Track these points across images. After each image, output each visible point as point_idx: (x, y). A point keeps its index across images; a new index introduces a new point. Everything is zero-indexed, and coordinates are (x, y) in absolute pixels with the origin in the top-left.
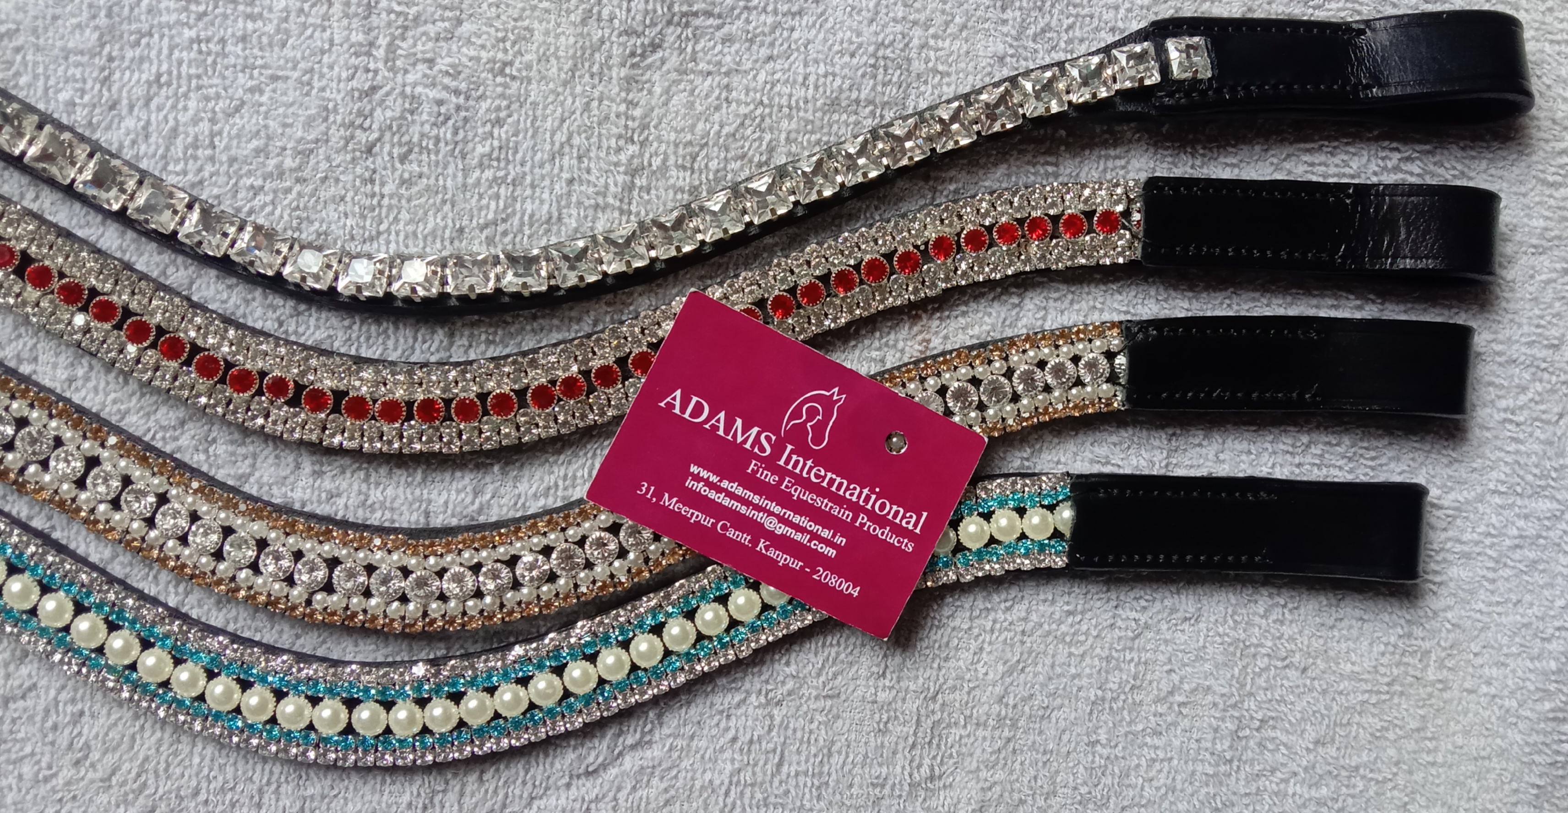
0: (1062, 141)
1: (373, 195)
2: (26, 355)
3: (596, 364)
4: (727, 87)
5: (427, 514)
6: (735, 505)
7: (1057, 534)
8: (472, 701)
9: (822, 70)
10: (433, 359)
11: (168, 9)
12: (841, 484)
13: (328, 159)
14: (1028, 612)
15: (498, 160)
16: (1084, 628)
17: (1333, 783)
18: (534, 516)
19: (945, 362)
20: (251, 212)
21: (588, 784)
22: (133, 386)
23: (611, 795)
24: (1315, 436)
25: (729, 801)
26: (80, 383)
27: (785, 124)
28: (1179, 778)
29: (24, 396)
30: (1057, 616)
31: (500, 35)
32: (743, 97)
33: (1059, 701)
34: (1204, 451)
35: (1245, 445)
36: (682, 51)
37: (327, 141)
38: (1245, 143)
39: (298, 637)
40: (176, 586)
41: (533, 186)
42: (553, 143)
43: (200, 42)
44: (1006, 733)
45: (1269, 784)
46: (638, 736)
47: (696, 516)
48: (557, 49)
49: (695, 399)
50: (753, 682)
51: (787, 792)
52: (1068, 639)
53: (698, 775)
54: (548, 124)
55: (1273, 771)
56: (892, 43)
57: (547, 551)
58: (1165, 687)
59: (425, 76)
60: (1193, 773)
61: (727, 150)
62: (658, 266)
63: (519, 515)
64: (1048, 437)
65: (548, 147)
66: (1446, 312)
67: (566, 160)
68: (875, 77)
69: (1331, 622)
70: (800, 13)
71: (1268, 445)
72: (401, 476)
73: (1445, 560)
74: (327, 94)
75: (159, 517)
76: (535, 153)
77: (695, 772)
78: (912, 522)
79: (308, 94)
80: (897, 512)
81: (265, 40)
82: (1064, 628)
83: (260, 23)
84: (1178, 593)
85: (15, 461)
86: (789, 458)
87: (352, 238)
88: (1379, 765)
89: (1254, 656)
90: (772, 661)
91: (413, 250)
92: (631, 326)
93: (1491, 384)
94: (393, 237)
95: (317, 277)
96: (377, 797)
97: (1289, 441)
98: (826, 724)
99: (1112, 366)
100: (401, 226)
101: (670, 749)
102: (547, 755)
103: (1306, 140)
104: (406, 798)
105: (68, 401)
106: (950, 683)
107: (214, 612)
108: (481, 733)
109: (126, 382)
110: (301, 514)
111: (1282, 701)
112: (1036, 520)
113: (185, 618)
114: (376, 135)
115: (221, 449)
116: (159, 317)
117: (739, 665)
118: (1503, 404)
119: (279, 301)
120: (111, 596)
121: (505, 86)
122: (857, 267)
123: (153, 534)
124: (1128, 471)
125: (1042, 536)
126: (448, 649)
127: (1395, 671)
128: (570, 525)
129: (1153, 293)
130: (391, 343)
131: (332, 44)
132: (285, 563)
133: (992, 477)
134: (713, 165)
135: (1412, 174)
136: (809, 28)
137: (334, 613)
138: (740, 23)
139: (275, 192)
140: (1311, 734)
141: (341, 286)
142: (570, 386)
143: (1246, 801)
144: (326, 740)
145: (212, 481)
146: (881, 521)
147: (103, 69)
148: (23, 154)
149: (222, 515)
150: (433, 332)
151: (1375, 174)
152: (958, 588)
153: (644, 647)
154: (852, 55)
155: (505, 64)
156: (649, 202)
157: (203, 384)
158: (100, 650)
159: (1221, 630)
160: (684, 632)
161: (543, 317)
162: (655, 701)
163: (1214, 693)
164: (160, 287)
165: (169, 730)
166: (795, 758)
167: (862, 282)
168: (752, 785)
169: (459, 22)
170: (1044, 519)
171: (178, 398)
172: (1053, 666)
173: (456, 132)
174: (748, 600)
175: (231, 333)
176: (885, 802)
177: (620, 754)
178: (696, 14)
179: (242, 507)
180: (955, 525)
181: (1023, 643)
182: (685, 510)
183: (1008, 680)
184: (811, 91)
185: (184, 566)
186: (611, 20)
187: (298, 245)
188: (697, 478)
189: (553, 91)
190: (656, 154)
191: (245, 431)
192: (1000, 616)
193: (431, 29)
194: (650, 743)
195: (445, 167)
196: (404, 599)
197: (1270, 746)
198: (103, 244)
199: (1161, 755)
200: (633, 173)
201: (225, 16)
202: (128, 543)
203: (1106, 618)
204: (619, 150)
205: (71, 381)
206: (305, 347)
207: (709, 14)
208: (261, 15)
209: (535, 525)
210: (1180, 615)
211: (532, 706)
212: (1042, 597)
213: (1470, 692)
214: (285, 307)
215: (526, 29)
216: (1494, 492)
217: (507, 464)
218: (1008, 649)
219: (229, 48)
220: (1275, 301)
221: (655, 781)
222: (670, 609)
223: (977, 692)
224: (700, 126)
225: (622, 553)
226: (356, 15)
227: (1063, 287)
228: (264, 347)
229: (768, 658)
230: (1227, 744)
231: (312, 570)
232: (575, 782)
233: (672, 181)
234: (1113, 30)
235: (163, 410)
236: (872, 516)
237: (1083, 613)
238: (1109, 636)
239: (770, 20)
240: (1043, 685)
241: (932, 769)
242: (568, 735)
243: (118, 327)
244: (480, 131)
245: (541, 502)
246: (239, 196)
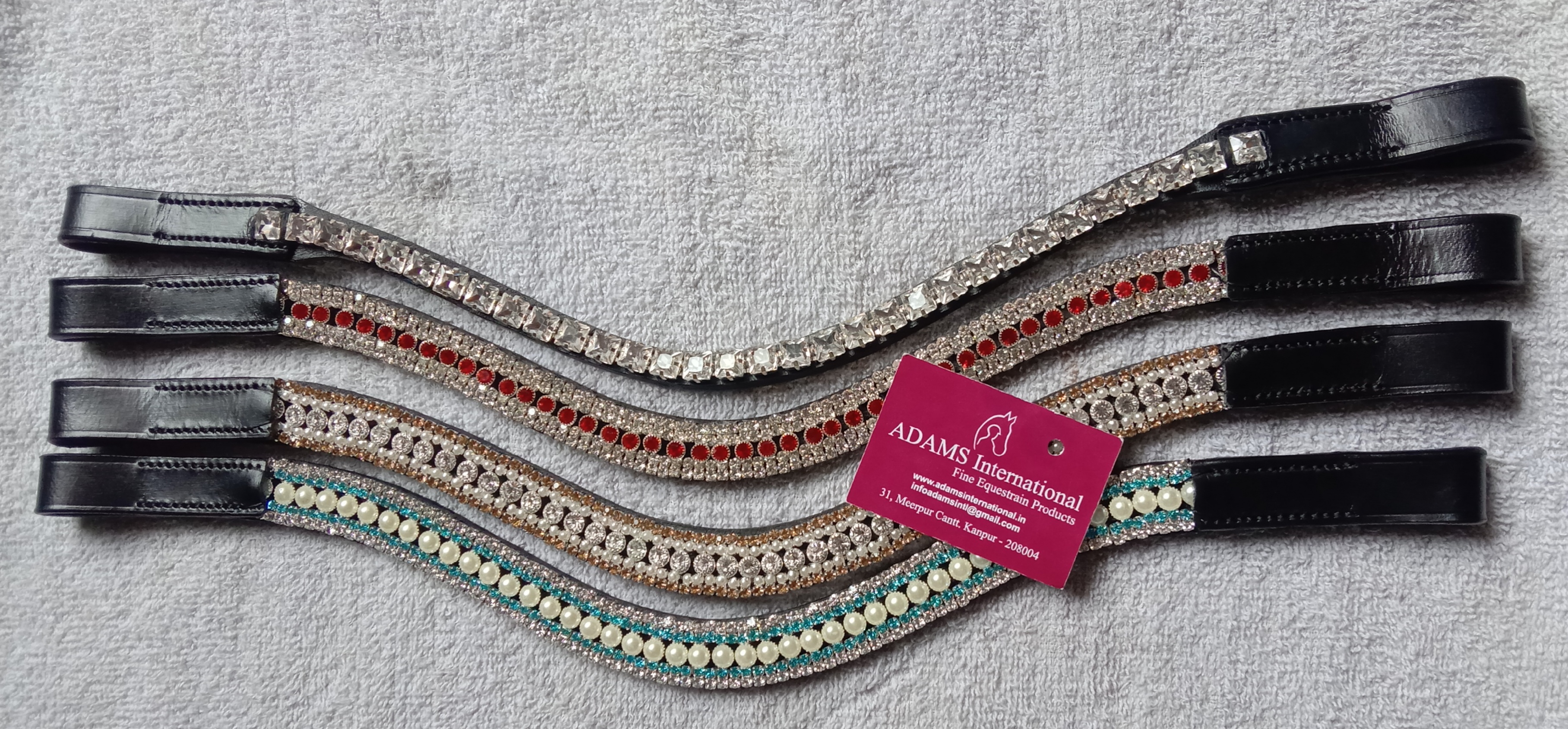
0: (1164, 217)
1: (701, 314)
2: (502, 436)
3: (846, 410)
4: (920, 213)
5: (750, 519)
6: (946, 499)
7: (1184, 506)
8: (786, 642)
9: (983, 192)
10: (745, 417)
11: (568, 210)
12: (1019, 480)
13: (671, 294)
14: (1173, 565)
15: (775, 281)
16: (1219, 575)
17: (1434, 686)
18: (816, 516)
19: (1087, 386)
20: (628, 333)
21: (869, 698)
22: (566, 450)
23: (884, 706)
24: (1391, 417)
25: (965, 708)
26: (535, 451)
27: (961, 232)
28: (1305, 686)
29: (503, 463)
30: (1196, 567)
31: (770, 199)
32: (931, 218)
33: (1204, 631)
34: (1301, 435)
35: (1334, 428)
36: (888, 192)
37: (670, 282)
38: (1308, 200)
39: (676, 605)
40: (601, 576)
41: (799, 296)
42: (808, 265)
43: (588, 228)
44: (1165, 656)
45: (1382, 688)
46: (898, 664)
47: (920, 509)
48: (806, 204)
49: (912, 429)
50: (974, 624)
51: (1006, 702)
52: (1206, 584)
53: (942, 691)
54: (805, 255)
55: (1383, 679)
56: (1031, 166)
57: (826, 538)
58: (1287, 617)
59: (725, 233)
60: (1317, 682)
61: (924, 255)
62: (882, 340)
63: (807, 515)
64: (1175, 434)
65: (806, 269)
66: (1492, 311)
67: (818, 276)
68: (1021, 191)
69: (1421, 560)
70: (965, 155)
71: (1353, 427)
72: (732, 495)
73: (1512, 506)
74: (667, 253)
75: (587, 532)
76: (798, 273)
77: (939, 689)
78: (1074, 503)
79: (656, 254)
80: (1061, 497)
81: (627, 222)
82: (1202, 576)
83: (623, 212)
84: (1292, 544)
85: (500, 503)
86: (981, 464)
87: (690, 343)
88: (1473, 670)
89: (1359, 590)
90: (986, 609)
91: (728, 347)
92: (868, 382)
93: (1537, 363)
94: (714, 340)
95: (670, 371)
96: (732, 710)
97: (1370, 422)
98: (1029, 652)
99: (1214, 378)
100: (719, 332)
101: (922, 673)
102: (839, 679)
103: (1358, 192)
104: (751, 710)
105: (528, 463)
106: (1119, 620)
107: (624, 592)
108: (794, 663)
109: (562, 448)
110: (672, 524)
111: (1385, 623)
112: (1166, 496)
113: (607, 596)
114: (699, 275)
115: (622, 486)
116: (578, 405)
117: (960, 612)
118: (1549, 378)
119: (649, 388)
120: (562, 585)
121: (776, 232)
122: (1017, 326)
123: (584, 543)
124: (1241, 455)
125: (1174, 507)
126: (770, 609)
127: (1479, 596)
128: (838, 520)
129: (1246, 319)
130: (718, 409)
131: (667, 220)
132: (664, 557)
133: (1131, 467)
134: (915, 266)
135: (1450, 207)
136: (972, 164)
137: (696, 587)
138: (924, 168)
139: (641, 318)
140: (1412, 648)
141: (684, 375)
142: (831, 427)
143: (1363, 702)
144: (697, 671)
145: (617, 507)
146: (1050, 504)
147: (533, 253)
148: (493, 312)
149: (625, 528)
150: (744, 399)
151: (1419, 211)
152: (1114, 550)
153: (894, 601)
154: (1004, 178)
155: (775, 218)
156: (874, 296)
157: (608, 446)
158: (557, 620)
159: (1329, 571)
160: (920, 590)
161: (812, 382)
162: (907, 638)
163: (1328, 619)
164: (578, 386)
165: (602, 670)
166: (1009, 677)
167: (1022, 336)
168: (981, 697)
169: (744, 195)
170: (1173, 495)
171: (593, 456)
172: (1196, 605)
173: (748, 267)
174: (962, 565)
175: (622, 411)
176: (1078, 709)
177: (888, 677)
178: (895, 167)
179: (636, 522)
180: (1106, 503)
181: (1171, 588)
182: (911, 505)
183: (1162, 617)
184: (977, 207)
185: (604, 563)
186: (840, 180)
187: (658, 352)
188: (919, 483)
189: (805, 233)
190: (876, 264)
191: (636, 474)
192: (1152, 569)
193: (727, 202)
194: (907, 669)
195: (743, 291)
196: (738, 576)
197: (1379, 659)
198: (542, 362)
199: (1289, 668)
200: (862, 279)
201: (602, 210)
202: (571, 550)
203: (1235, 567)
204: (852, 265)
205: (529, 450)
206: (666, 416)
207: (903, 165)
208: (623, 207)
209: (816, 521)
210: (1295, 561)
211: (825, 644)
212: (1183, 554)
213: (1546, 609)
214: (653, 391)
215: (786, 193)
216: (1550, 448)
217: (797, 482)
218: (1160, 593)
219: (607, 230)
220: (1347, 316)
221: (913, 696)
222: (910, 574)
223: (1140, 627)
224: (904, 241)
225: (874, 538)
226: (680, 199)
227: (1176, 324)
228: (642, 419)
229: (983, 606)
230: (1342, 658)
231: (681, 560)
232: (859, 697)
233: (888, 281)
234: (1195, 132)
235: (585, 463)
236: (1042, 500)
237: (1217, 563)
238: (1240, 580)
239: (945, 163)
240: (1190, 620)
241: (1110, 682)
242: (850, 664)
243: (554, 414)
244: (763, 264)
245: (821, 507)
246: (621, 323)
